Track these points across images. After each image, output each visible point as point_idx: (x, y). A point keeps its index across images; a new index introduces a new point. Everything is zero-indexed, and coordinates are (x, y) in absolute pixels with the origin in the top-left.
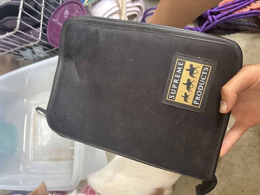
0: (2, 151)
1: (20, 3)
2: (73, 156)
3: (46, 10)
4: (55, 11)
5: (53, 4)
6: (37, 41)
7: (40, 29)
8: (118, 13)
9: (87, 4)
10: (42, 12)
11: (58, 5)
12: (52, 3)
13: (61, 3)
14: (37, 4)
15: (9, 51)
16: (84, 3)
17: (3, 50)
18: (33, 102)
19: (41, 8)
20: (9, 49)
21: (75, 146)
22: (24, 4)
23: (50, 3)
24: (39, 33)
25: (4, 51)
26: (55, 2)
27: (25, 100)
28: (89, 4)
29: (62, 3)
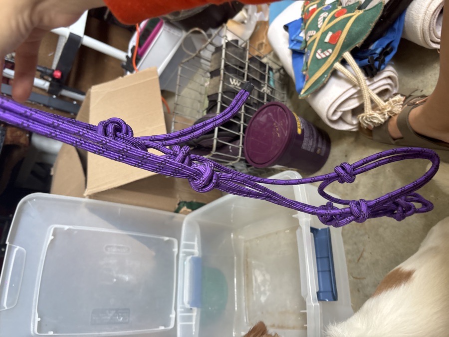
0: (210, 308)
2: (306, 324)
3: (246, 116)
4: (256, 113)
6: (236, 159)
8: (354, 98)
9: (305, 95)
10: (242, 122)
11: (263, 104)
12: (254, 103)
13: (265, 100)
16: (299, 96)
18: (242, 237)
19: (241, 115)
21: (307, 308)
23: (252, 104)
24: (239, 149)
26: (258, 101)
27: (232, 235)
29: (267, 100)
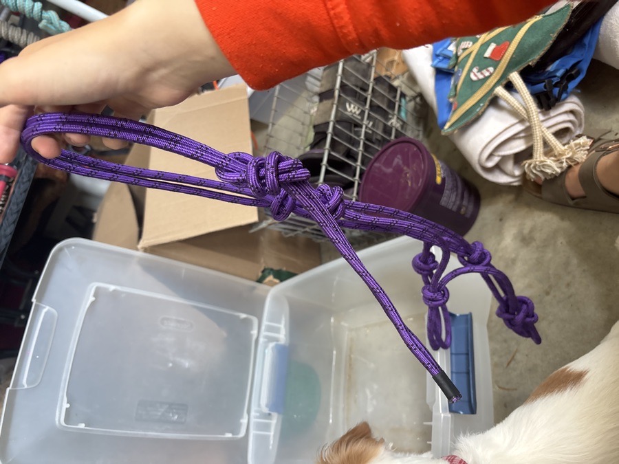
0: (295, 416)
1: (323, 154)
2: (430, 440)
3: (365, 156)
4: (379, 153)
5: (380, 141)
7: (353, 193)
8: (520, 138)
9: (450, 130)
10: (359, 163)
11: (389, 141)
12: (377, 139)
13: (393, 137)
14: (350, 149)
15: (303, 230)
16: (442, 131)
17: (295, 228)
18: (346, 325)
19: (358, 154)
20: (304, 227)
21: (433, 420)
22: (329, 154)
25: (296, 230)
27: (332, 320)
28: (454, 130)
29: (396, 137)
